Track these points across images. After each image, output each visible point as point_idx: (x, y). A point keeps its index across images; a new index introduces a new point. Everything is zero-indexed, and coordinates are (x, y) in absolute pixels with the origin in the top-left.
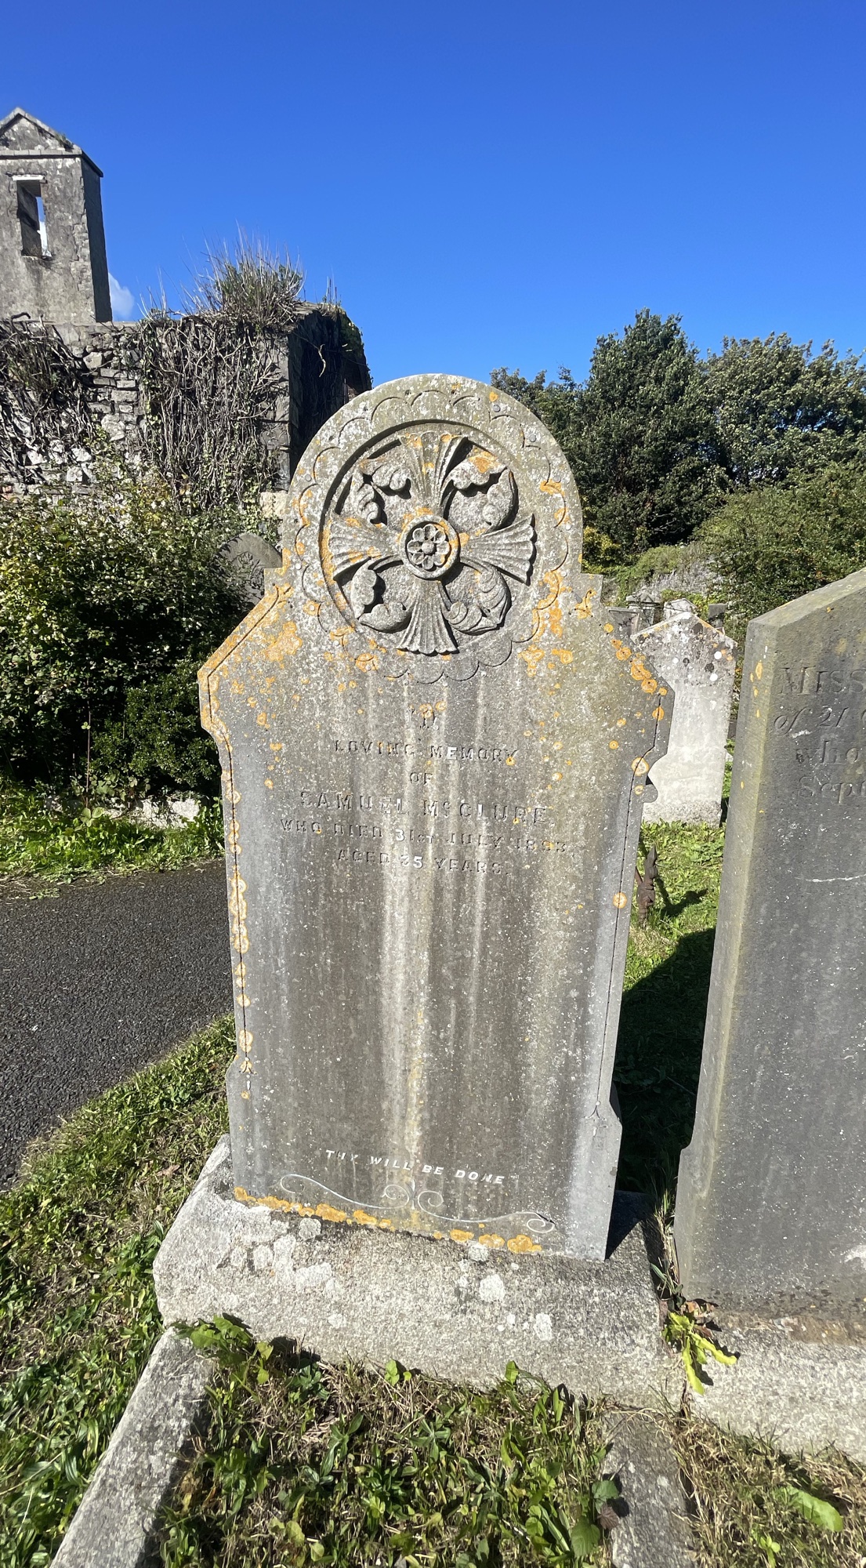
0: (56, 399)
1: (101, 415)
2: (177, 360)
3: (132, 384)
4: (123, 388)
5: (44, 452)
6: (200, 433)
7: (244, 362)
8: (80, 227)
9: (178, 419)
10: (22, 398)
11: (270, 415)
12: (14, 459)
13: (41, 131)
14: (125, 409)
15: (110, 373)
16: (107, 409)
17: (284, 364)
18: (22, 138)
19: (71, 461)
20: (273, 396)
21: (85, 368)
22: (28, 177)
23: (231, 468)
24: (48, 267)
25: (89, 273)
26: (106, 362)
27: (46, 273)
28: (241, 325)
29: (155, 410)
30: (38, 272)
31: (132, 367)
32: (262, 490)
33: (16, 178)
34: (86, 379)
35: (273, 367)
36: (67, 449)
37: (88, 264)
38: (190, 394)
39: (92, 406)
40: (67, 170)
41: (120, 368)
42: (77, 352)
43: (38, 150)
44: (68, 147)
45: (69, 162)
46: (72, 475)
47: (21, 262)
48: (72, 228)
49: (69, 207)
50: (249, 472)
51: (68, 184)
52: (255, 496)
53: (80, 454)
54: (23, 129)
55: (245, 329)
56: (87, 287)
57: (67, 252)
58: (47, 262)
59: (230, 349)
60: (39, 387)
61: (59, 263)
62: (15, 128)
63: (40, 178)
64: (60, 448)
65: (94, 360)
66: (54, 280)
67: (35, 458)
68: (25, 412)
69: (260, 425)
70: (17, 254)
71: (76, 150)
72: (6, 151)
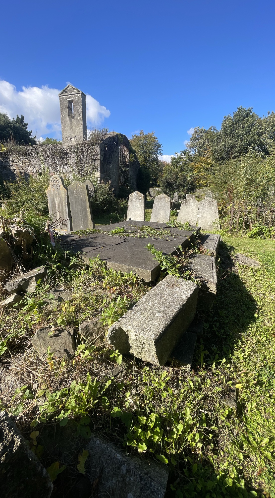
0: (62, 158)
1: (69, 160)
2: (81, 150)
3: (74, 154)
4: (73, 155)
5: (60, 167)
6: (85, 162)
7: (92, 150)
8: (80, 109)
9: (81, 160)
10: (57, 158)
11: (97, 158)
12: (55, 168)
13: (73, 88)
14: (73, 159)
15: (71, 153)
16: (70, 159)
17: (99, 150)
18: (70, 90)
19: (64, 168)
20: (97, 155)
21: (67, 152)
22: (70, 99)
23: (90, 168)
24: (73, 119)
25: (82, 119)
26: (70, 151)
27: (73, 120)
28: (91, 143)
29: (77, 159)
30: (71, 120)
31: (74, 152)
32: (95, 172)
33: (68, 100)
34: (67, 154)
35: (97, 150)
36: (63, 166)
37: (82, 117)
38: (83, 156)
39: (68, 158)
40: (78, 97)
41: (72, 152)
42: (66, 150)
43: (73, 93)
44: (79, 91)
45: (79, 95)
46: (64, 171)
47: (68, 118)
48: (79, 109)
49: (79, 105)
50: (93, 169)
51: (78, 100)
52: (94, 173)
53: (65, 167)
55: (92, 144)
56: (81, 122)
57: (78, 115)
58: (73, 117)
59: (90, 147)
60: (59, 156)
61: (76, 117)
62: (68, 88)
63: (73, 99)
64: (62, 166)
65: (68, 151)
66: (74, 121)
67: (58, 168)
68: (57, 160)
69: (95, 160)
70: (67, 116)
71: (81, 92)
72: (66, 94)
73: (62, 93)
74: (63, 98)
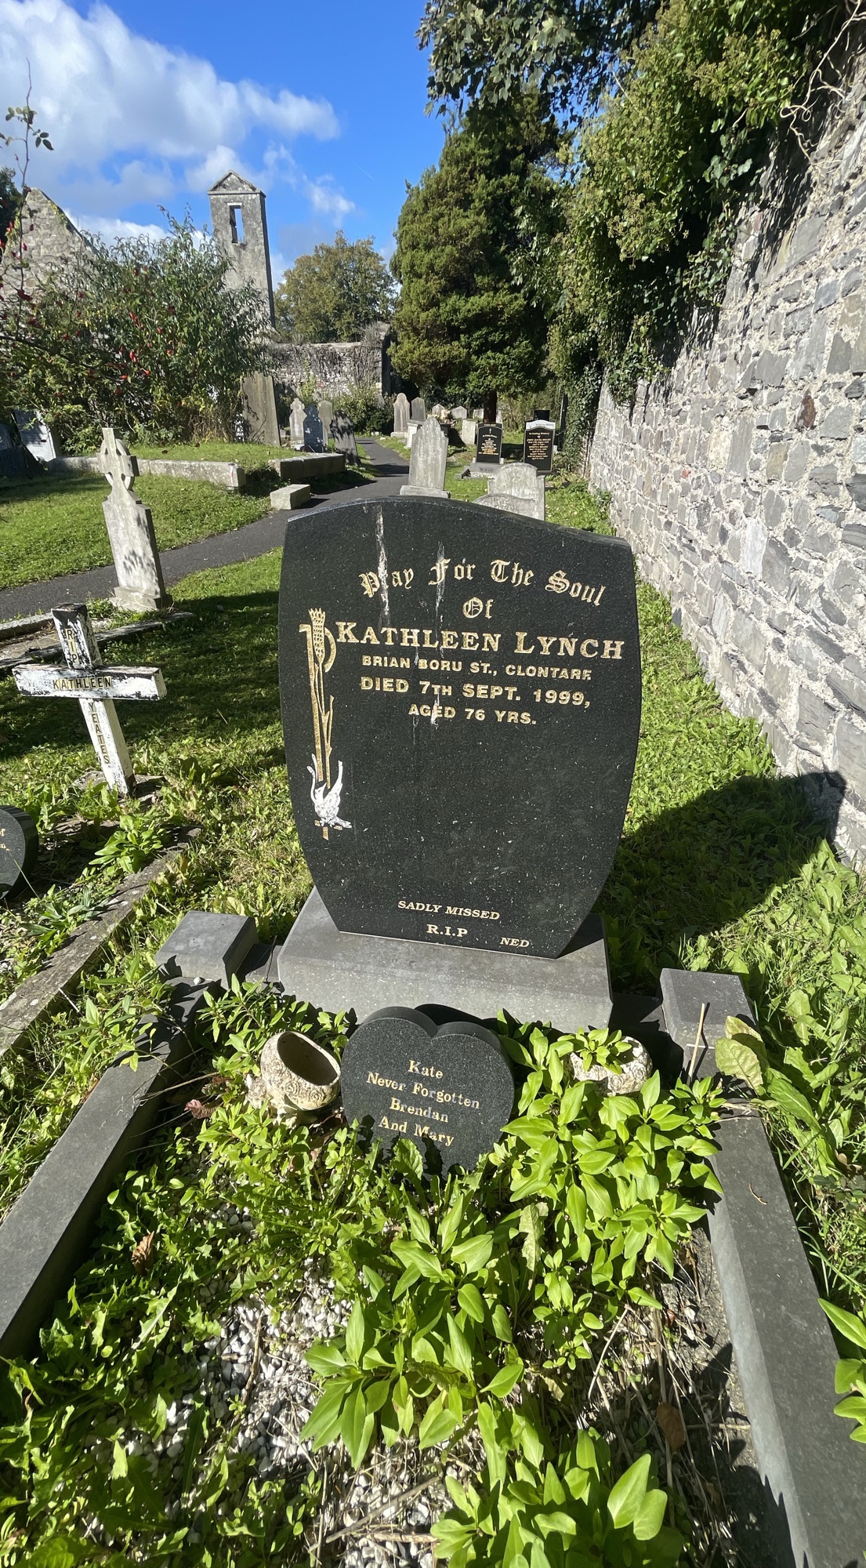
8: (258, 228)
13: (241, 181)
18: (232, 184)
22: (236, 205)
24: (244, 249)
25: (264, 251)
27: (243, 252)
30: (239, 252)
32: (376, 383)
33: (230, 206)
37: (263, 246)
38: (362, 362)
39: (341, 365)
40: (253, 200)
42: (339, 354)
43: (240, 190)
44: (254, 189)
45: (254, 196)
46: (336, 381)
47: (231, 246)
48: (255, 229)
49: (254, 219)
50: (374, 379)
51: (254, 208)
53: (338, 376)
54: (232, 180)
55: (373, 348)
56: (263, 259)
57: (253, 242)
58: (244, 246)
59: (370, 352)
61: (249, 247)
62: (228, 179)
63: (241, 205)
65: (342, 355)
66: (247, 255)
69: (376, 368)
70: (230, 242)
71: (258, 190)
72: (224, 191)
73: (215, 188)
74: (218, 200)
